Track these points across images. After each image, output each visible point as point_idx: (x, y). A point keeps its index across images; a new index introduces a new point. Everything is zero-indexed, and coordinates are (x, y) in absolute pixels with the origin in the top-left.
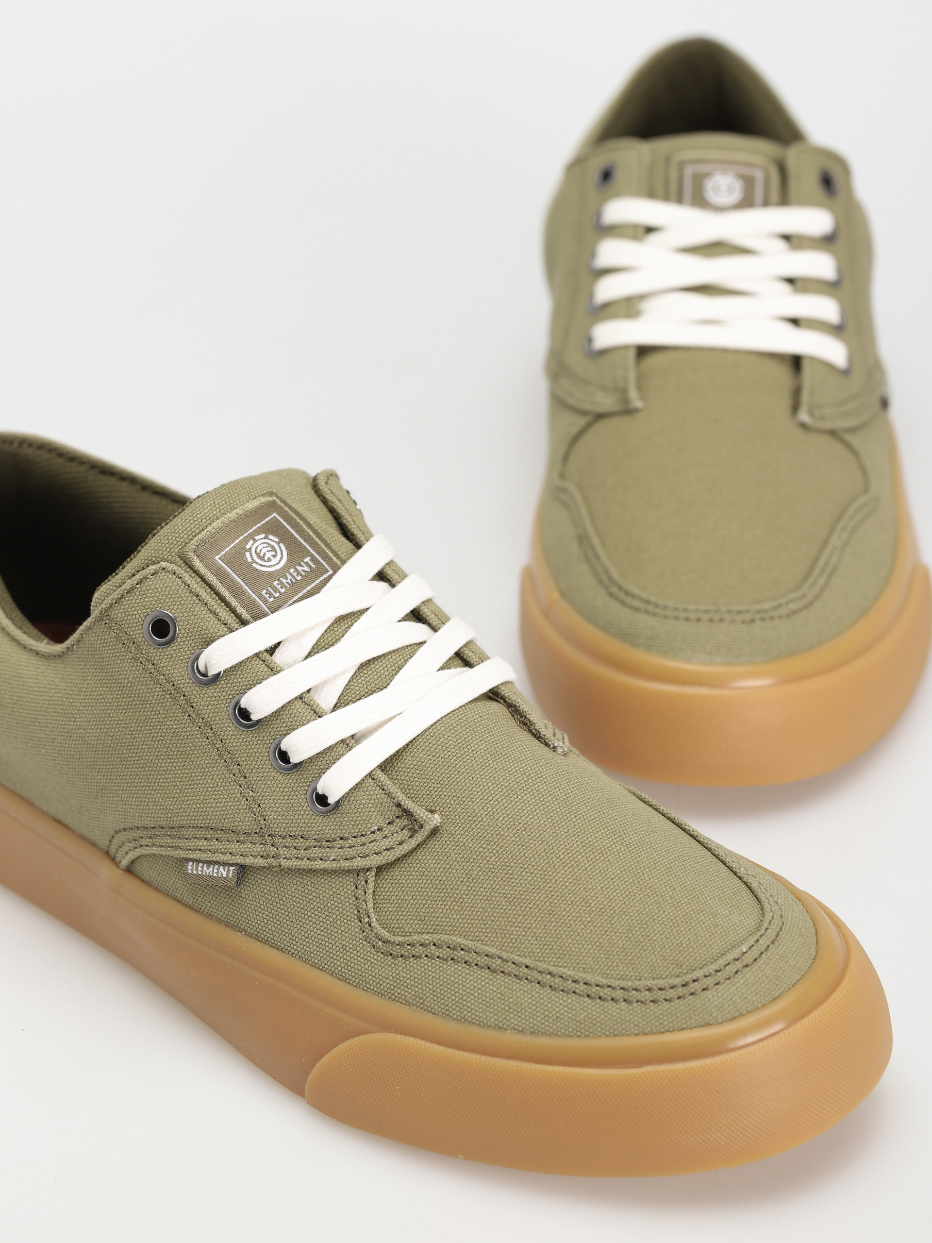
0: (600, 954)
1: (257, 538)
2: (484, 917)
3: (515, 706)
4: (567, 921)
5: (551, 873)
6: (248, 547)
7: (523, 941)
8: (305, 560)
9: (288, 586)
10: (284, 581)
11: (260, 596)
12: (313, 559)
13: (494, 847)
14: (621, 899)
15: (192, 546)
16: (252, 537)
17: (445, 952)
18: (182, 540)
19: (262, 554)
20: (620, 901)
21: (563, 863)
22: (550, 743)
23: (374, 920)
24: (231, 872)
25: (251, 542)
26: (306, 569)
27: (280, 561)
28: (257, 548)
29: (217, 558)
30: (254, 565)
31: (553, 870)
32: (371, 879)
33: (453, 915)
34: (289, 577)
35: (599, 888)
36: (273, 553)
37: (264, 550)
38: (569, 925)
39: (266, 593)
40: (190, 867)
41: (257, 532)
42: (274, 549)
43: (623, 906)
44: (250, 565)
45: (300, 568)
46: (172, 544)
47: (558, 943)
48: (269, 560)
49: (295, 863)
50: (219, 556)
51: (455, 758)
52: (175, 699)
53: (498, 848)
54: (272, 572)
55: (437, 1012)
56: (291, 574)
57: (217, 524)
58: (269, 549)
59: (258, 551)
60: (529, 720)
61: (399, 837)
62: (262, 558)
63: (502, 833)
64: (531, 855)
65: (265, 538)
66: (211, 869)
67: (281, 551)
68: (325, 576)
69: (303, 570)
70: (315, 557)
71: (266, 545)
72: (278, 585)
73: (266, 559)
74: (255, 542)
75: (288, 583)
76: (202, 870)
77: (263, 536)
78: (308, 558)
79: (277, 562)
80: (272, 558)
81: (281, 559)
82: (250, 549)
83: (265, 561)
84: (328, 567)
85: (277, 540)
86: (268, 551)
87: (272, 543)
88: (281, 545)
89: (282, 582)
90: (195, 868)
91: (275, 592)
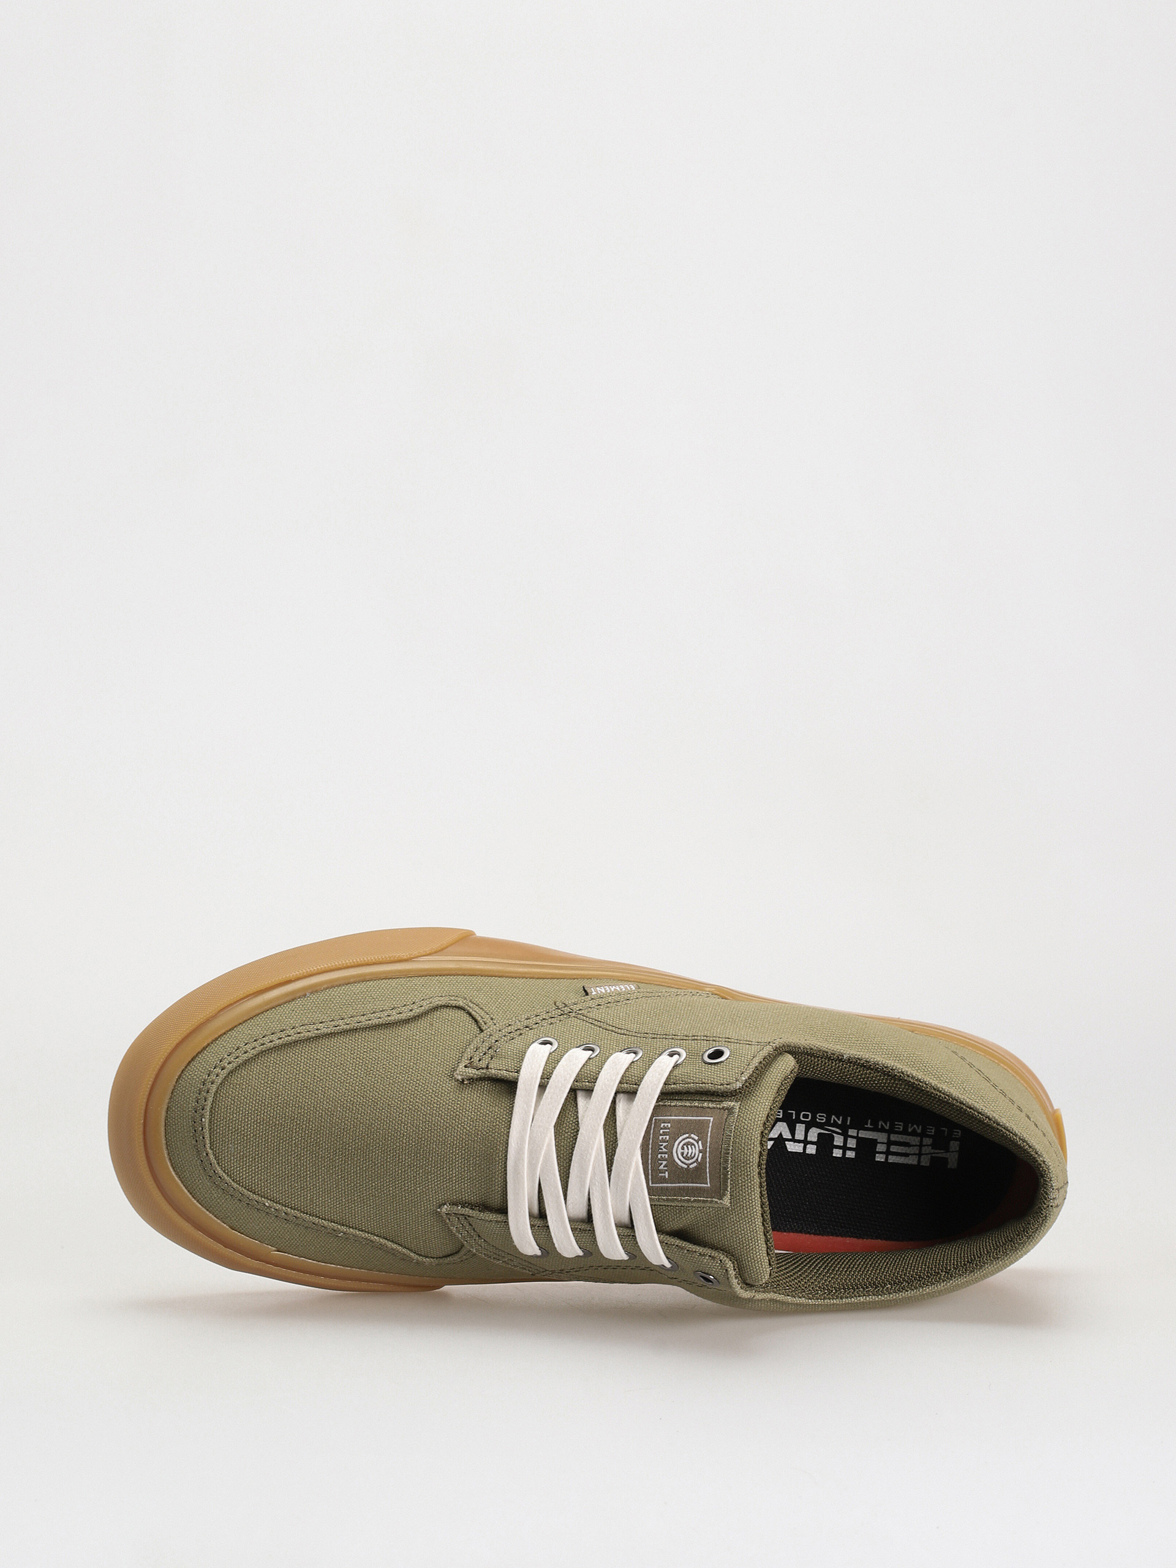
1: (701, 1154)
3: (490, 1211)
6: (700, 1142)
8: (667, 1173)
9: (660, 1144)
10: (664, 1144)
11: (665, 1121)
12: (663, 1180)
19: (689, 1146)
25: (701, 1148)
26: (661, 1167)
27: (677, 1154)
28: (695, 1147)
30: (687, 1135)
34: (664, 1150)
36: (685, 1155)
37: (690, 1151)
41: (704, 1158)
42: (687, 1158)
44: (690, 1133)
45: (664, 1161)
48: (683, 1148)
50: (712, 1120)
54: (675, 1142)
56: (665, 1153)
59: (693, 1146)
62: (687, 1144)
65: (697, 1159)
66: (613, 990)
67: (682, 1162)
68: (650, 1177)
69: (662, 1164)
70: (666, 1183)
71: (693, 1155)
72: (666, 1138)
73: (685, 1147)
74: (699, 1150)
75: (662, 1145)
76: (620, 988)
77: (699, 1160)
78: (667, 1177)
79: (678, 1151)
80: (683, 1151)
81: (678, 1157)
82: (698, 1143)
83: (684, 1145)
84: (654, 1185)
85: (691, 1166)
86: (688, 1153)
87: (691, 1161)
88: (686, 1166)
89: (665, 1142)
90: (630, 987)
91: (663, 1132)
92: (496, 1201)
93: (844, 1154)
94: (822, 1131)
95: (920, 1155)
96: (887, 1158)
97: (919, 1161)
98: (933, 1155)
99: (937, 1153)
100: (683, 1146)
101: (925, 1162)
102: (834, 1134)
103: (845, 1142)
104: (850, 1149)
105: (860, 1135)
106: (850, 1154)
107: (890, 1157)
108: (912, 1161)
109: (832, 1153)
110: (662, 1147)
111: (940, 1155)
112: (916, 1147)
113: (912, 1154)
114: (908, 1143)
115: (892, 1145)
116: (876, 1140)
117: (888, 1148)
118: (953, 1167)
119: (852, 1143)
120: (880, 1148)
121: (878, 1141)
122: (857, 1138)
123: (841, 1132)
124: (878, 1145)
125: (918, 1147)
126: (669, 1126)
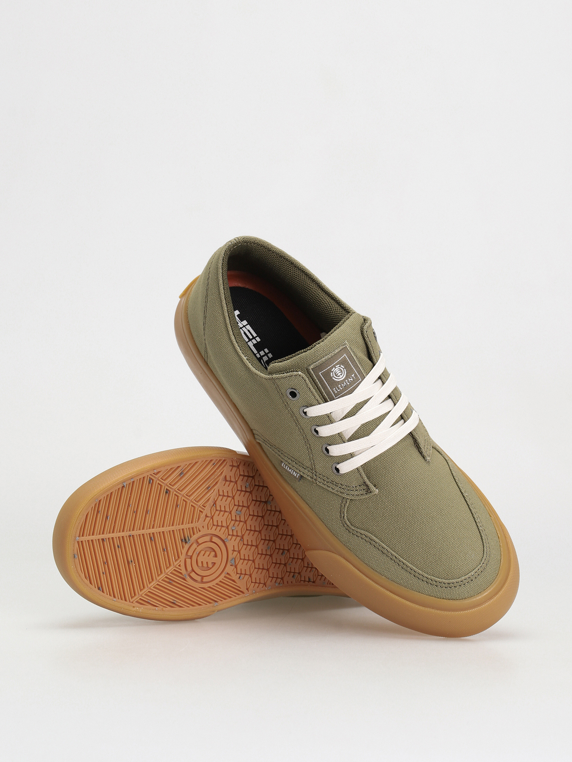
0: (422, 561)
1: (337, 366)
2: (385, 532)
3: (416, 439)
4: (414, 544)
5: (412, 523)
6: (332, 370)
7: (396, 546)
8: (352, 376)
9: (344, 387)
10: (343, 385)
11: (333, 391)
12: (356, 375)
13: (395, 507)
14: (435, 541)
15: (312, 367)
16: (334, 366)
17: (368, 539)
18: (308, 363)
19: (337, 374)
20: (434, 542)
21: (418, 520)
22: (425, 457)
23: (346, 516)
24: (298, 476)
25: (334, 368)
27: (343, 376)
28: (335, 371)
29: (320, 373)
30: (333, 378)
31: (414, 523)
32: (348, 503)
33: (374, 527)
34: (345, 383)
35: (428, 534)
36: (341, 373)
37: (338, 372)
38: (414, 546)
39: (335, 390)
40: (283, 465)
41: (337, 364)
42: (341, 372)
43: (435, 544)
44: (331, 378)
45: (349, 380)
46: (304, 363)
47: (408, 552)
48: (339, 376)
49: (321, 485)
50: (321, 373)
51: (389, 467)
52: (292, 416)
53: (396, 508)
54: (339, 381)
55: (360, 558)
56: (346, 382)
57: (323, 359)
58: (340, 371)
59: (336, 372)
60: (419, 446)
61: (361, 492)
62: (336, 376)
63: (399, 503)
64: (407, 515)
65: (339, 367)
66: (290, 470)
67: (344, 372)
68: (358, 382)
69: (350, 380)
70: (356, 373)
71: (339, 370)
72: (340, 386)
73: (338, 376)
74: (335, 368)
75: (344, 386)
76: (287, 469)
77: (339, 366)
78: (354, 375)
79: (342, 377)
80: (340, 375)
81: (344, 376)
82: (333, 371)
83: (337, 377)
84: (360, 378)
85: (343, 367)
86: (339, 372)
87: (342, 369)
88: (345, 369)
89: (342, 386)
90: (284, 466)
91: (339, 389)
92: (411, 440)
93: (268, 353)
94: (267, 366)
95: (244, 326)
96: (256, 337)
97: (247, 325)
98: (240, 321)
99: (238, 320)
100: (339, 377)
101: (245, 323)
102: (265, 361)
103: (264, 356)
104: (264, 352)
105: (257, 352)
106: (266, 350)
107: (255, 336)
108: (249, 327)
109: (272, 357)
110: (344, 385)
111: (239, 320)
112: (243, 329)
113: (247, 329)
114: (244, 333)
115: (250, 338)
116: (253, 345)
117: (252, 339)
118: (238, 311)
119: (262, 353)
120: (254, 341)
121: (253, 344)
122: (258, 353)
123: (262, 360)
124: (254, 343)
125: (242, 328)
126: (335, 389)
